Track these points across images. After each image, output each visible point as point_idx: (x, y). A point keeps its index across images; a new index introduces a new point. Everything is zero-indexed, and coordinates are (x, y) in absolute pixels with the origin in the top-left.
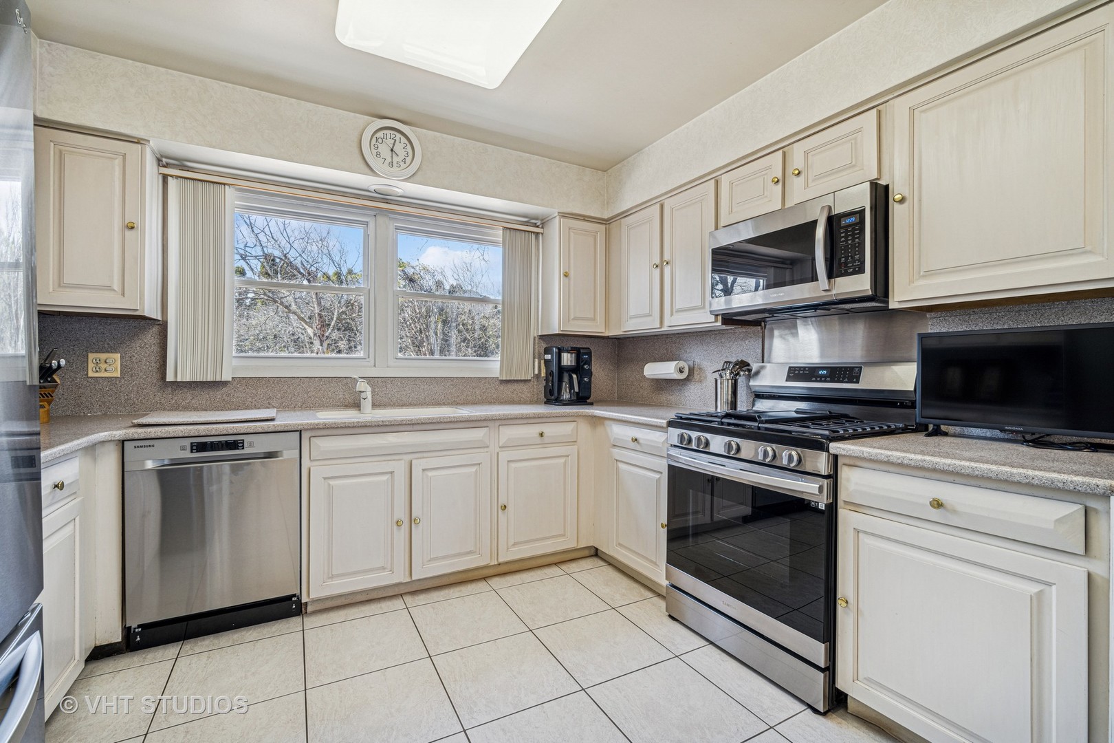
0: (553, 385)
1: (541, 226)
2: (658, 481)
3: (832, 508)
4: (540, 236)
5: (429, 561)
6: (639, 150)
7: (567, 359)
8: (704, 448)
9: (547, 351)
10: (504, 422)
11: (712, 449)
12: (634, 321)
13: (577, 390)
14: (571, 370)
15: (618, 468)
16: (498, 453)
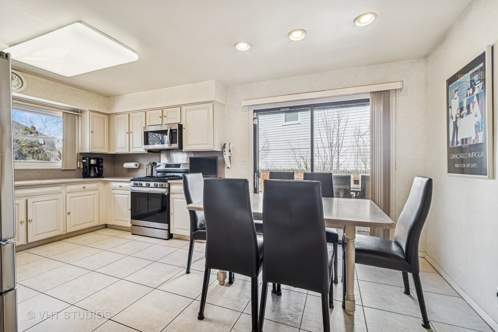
0: (87, 171)
1: (80, 112)
2: (128, 197)
3: (169, 195)
4: (80, 116)
5: (36, 235)
6: (121, 95)
7: (93, 162)
8: (141, 185)
9: (83, 159)
10: (68, 184)
11: (143, 185)
12: (119, 149)
13: (97, 172)
14: (94, 166)
15: (114, 196)
16: (66, 195)
